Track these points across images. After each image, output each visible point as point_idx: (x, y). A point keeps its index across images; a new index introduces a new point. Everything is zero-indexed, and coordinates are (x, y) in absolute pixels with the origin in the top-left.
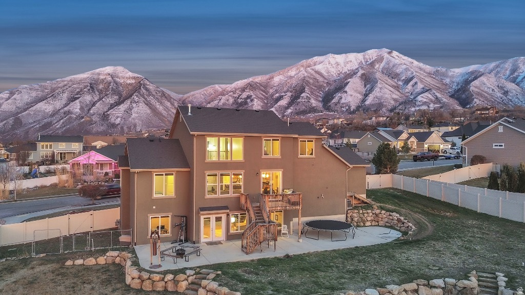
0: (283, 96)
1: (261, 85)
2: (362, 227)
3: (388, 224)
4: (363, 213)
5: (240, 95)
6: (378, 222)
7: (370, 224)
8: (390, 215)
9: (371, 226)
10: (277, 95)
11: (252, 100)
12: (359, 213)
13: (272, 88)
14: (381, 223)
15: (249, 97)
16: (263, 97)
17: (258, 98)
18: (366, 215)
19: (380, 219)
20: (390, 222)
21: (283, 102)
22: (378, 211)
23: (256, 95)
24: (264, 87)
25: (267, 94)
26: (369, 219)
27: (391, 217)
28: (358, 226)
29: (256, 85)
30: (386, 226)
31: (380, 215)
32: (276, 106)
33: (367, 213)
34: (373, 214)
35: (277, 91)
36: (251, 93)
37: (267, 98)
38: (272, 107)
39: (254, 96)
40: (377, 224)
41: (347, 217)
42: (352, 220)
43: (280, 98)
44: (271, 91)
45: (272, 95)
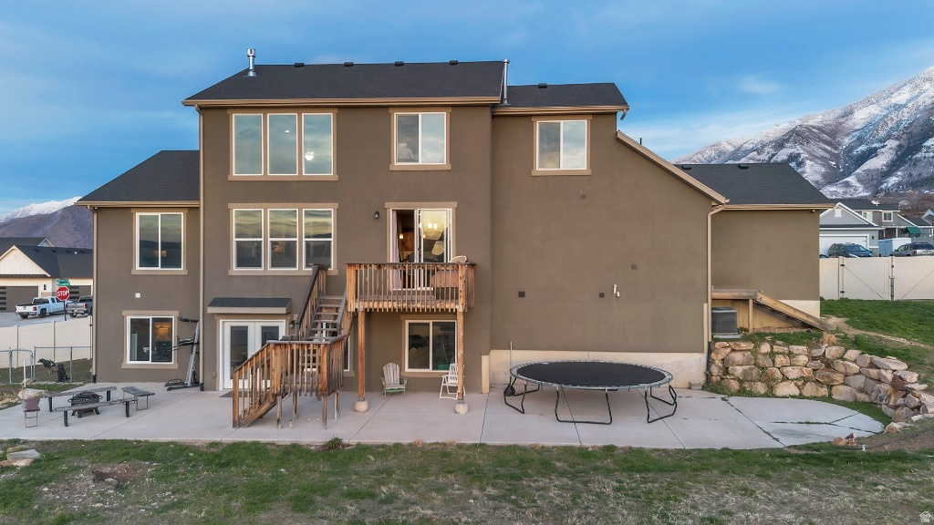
0: (876, 149)
1: (824, 132)
2: (762, 396)
3: (862, 397)
4: (772, 354)
5: (773, 155)
6: (830, 387)
7: (796, 392)
8: (873, 365)
9: (801, 397)
10: (863, 148)
11: (801, 164)
12: (755, 352)
13: (848, 135)
14: (841, 392)
15: (793, 157)
16: (827, 156)
17: (813, 157)
18: (780, 360)
19: (839, 378)
20: (869, 389)
21: (878, 163)
22: (832, 352)
23: (808, 152)
24: (829, 134)
25: (836, 149)
26: (793, 373)
27: (873, 372)
28: (742, 392)
29: (810, 131)
30: (855, 405)
31: (840, 366)
32: (858, 171)
33: (790, 354)
34: (814, 359)
35: (860, 140)
36: (798, 149)
37: (836, 157)
38: (849, 175)
39: (804, 155)
40: (824, 391)
41: (709, 362)
42: (726, 371)
43: (871, 153)
44: (847, 141)
45: (850, 149)
